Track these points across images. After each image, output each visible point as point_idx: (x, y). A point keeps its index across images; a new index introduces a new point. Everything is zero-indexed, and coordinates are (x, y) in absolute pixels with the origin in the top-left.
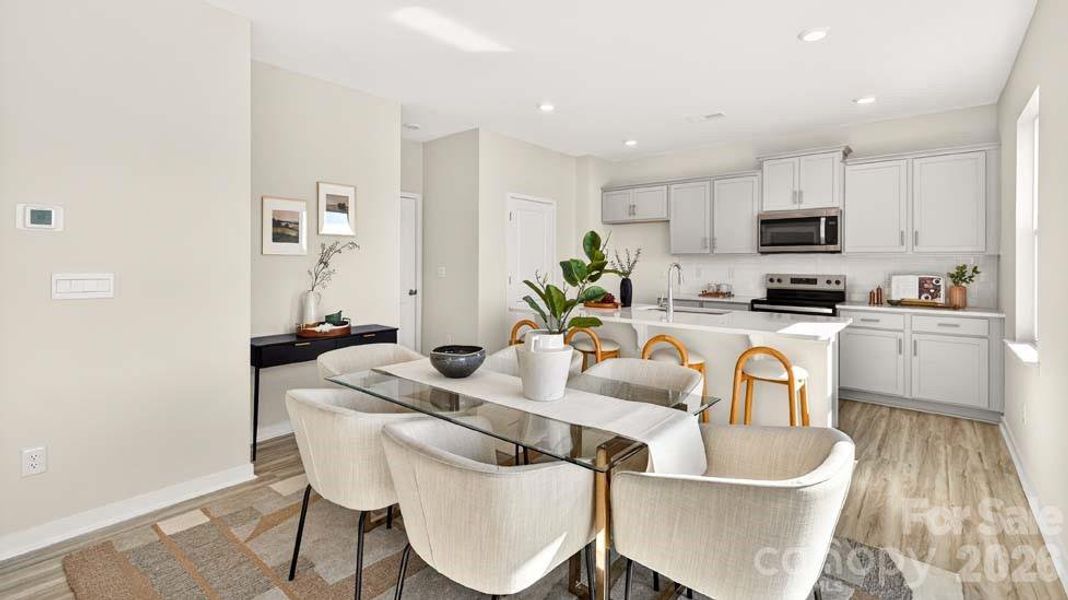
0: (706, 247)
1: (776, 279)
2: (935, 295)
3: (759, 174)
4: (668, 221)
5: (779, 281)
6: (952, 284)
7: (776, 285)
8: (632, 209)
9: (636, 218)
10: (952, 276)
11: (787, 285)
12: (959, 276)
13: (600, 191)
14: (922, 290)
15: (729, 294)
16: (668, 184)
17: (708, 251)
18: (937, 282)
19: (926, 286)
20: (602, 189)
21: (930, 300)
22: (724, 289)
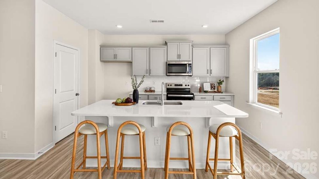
0: (147, 73)
1: (170, 85)
2: (214, 89)
3: (166, 47)
4: (131, 62)
5: (171, 85)
6: (218, 85)
7: (170, 87)
8: (115, 56)
9: (117, 60)
10: (218, 83)
11: (173, 87)
12: (220, 83)
13: (99, 47)
14: (212, 87)
15: (154, 91)
16: (132, 47)
17: (148, 75)
18: (215, 85)
19: (212, 86)
20: (100, 46)
21: (214, 90)
22: (153, 89)
